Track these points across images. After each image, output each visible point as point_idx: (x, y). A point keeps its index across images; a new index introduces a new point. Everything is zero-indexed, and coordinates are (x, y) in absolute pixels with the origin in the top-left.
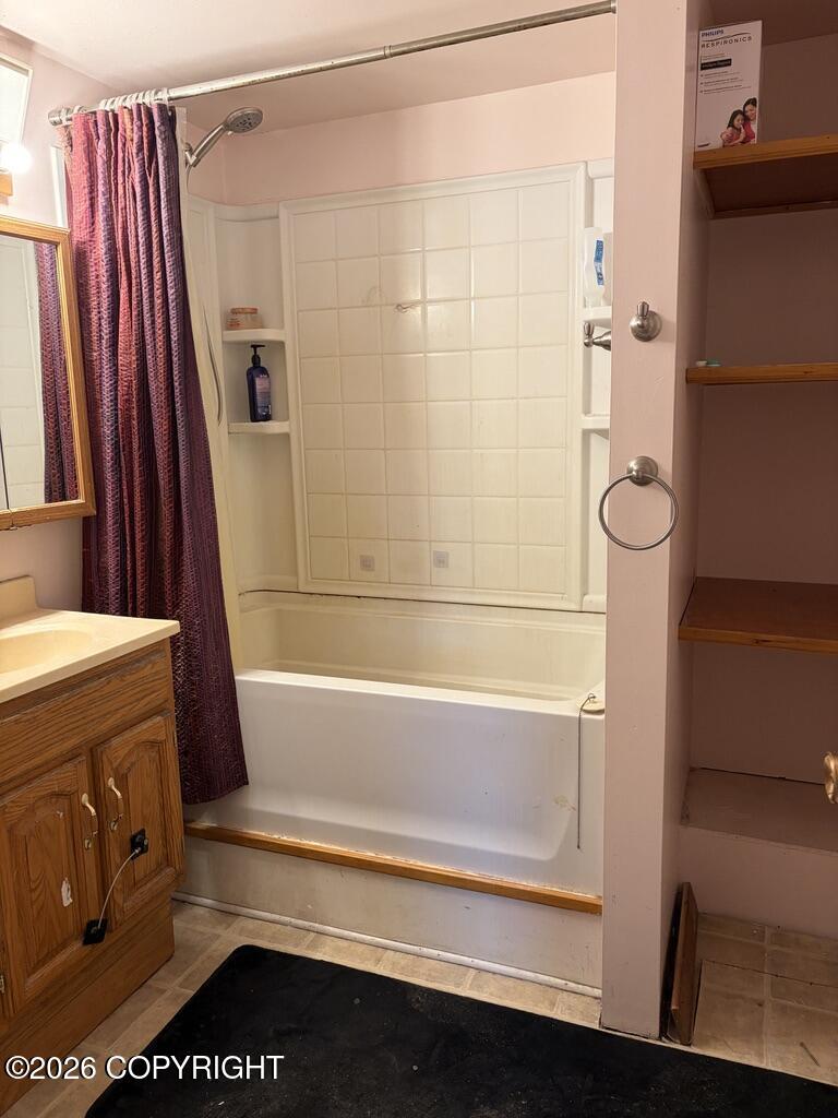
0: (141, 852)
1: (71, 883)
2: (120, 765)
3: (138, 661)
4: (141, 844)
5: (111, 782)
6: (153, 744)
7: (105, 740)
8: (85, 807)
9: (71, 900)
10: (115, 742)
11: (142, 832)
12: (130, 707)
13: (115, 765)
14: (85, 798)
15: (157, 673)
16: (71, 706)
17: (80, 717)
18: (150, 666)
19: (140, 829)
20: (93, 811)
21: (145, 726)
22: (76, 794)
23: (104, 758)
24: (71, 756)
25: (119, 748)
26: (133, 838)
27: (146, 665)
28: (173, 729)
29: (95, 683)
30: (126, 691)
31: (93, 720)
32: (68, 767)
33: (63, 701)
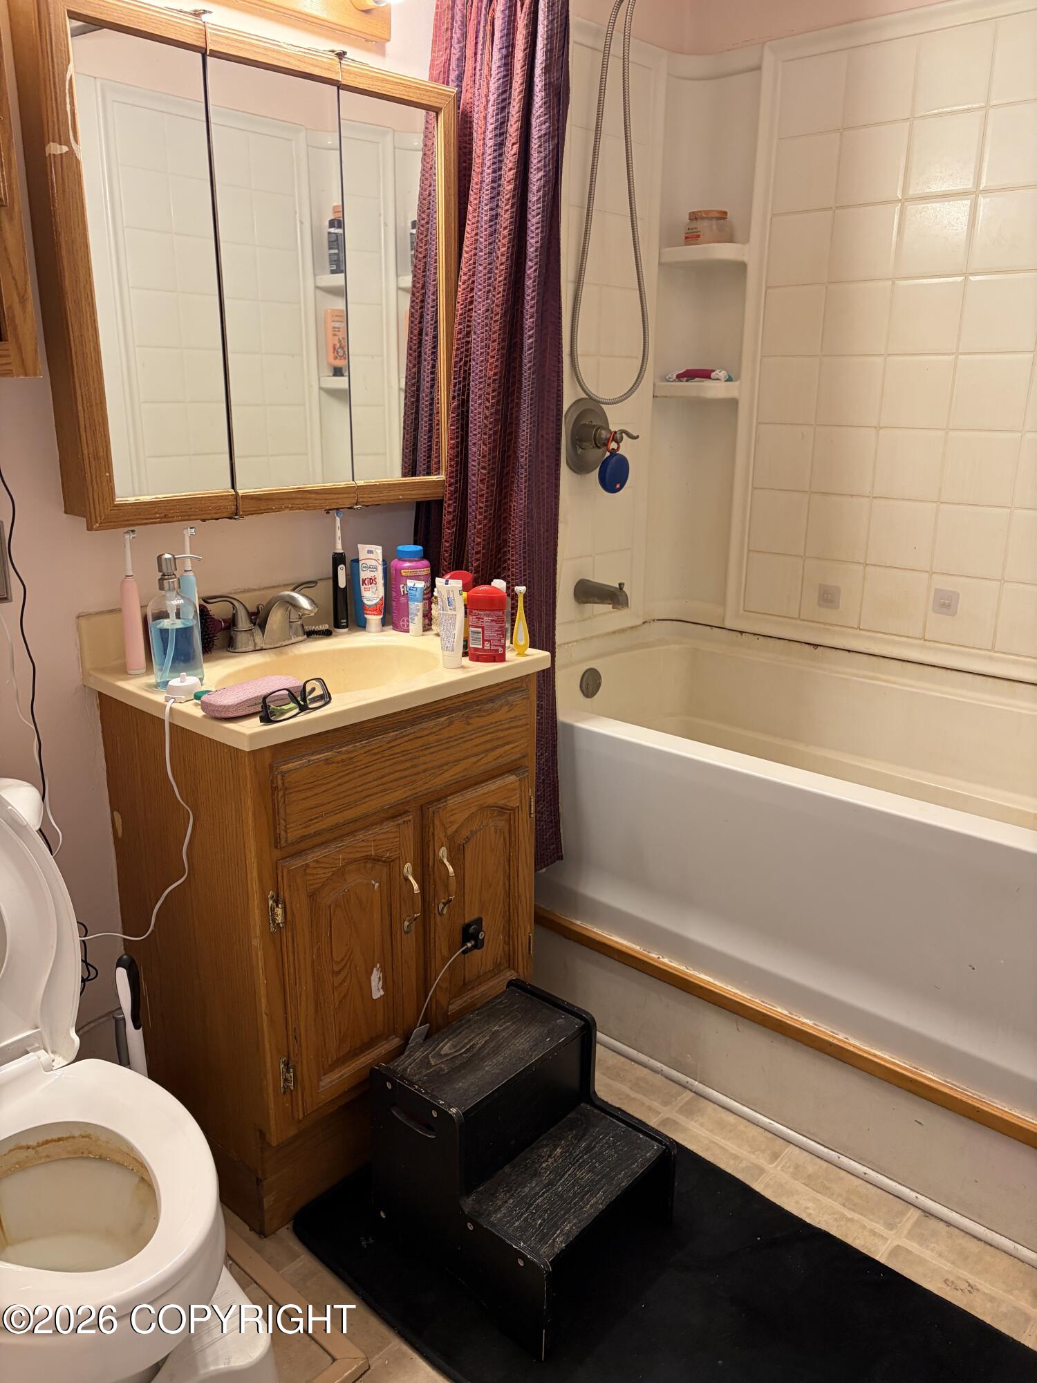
0: (474, 947)
1: (383, 970)
2: (456, 831)
3: (492, 700)
4: (474, 937)
5: (443, 852)
6: (502, 810)
7: (440, 797)
8: (407, 880)
9: (382, 993)
10: (453, 801)
11: (479, 921)
12: (474, 759)
13: (449, 832)
14: (408, 868)
15: (513, 719)
16: (397, 750)
17: (408, 764)
18: (506, 708)
19: (476, 916)
20: (416, 886)
21: (492, 786)
22: (391, 864)
23: (437, 822)
24: (395, 813)
25: (457, 809)
26: (466, 928)
27: (501, 706)
28: (531, 793)
29: (432, 723)
30: (473, 736)
31: (424, 771)
32: (389, 826)
33: (389, 742)
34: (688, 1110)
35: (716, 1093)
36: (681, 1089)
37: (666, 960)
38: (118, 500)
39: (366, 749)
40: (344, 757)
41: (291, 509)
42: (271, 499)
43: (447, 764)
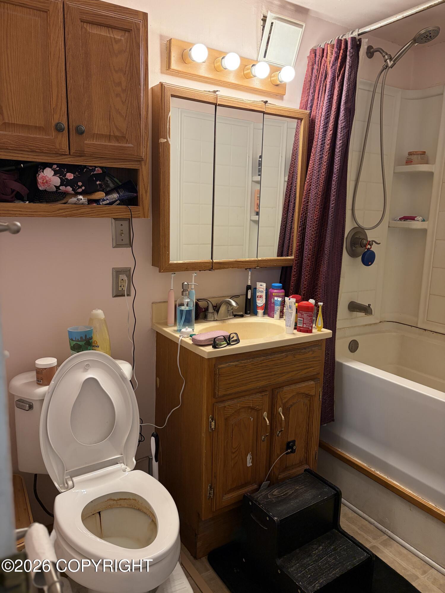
0: (291, 452)
1: (252, 455)
2: (287, 402)
3: (305, 349)
4: (292, 448)
5: (280, 410)
6: (307, 395)
7: (281, 386)
8: (265, 419)
9: (251, 464)
10: (286, 389)
11: (294, 442)
12: (296, 372)
13: (284, 401)
14: (265, 414)
15: (314, 357)
16: (263, 365)
17: (268, 371)
18: (311, 353)
19: (293, 439)
20: (268, 422)
21: (303, 385)
22: (259, 411)
23: (279, 397)
24: (262, 390)
25: (288, 392)
26: (288, 443)
27: (309, 351)
28: (320, 390)
29: (279, 355)
30: (296, 363)
31: (275, 375)
32: (258, 395)
33: (261, 361)
34: (385, 544)
35: (398, 538)
36: (382, 533)
37: (378, 472)
38: (171, 262)
39: (252, 363)
40: (243, 365)
41: (233, 268)
42: (225, 264)
43: (284, 373)
